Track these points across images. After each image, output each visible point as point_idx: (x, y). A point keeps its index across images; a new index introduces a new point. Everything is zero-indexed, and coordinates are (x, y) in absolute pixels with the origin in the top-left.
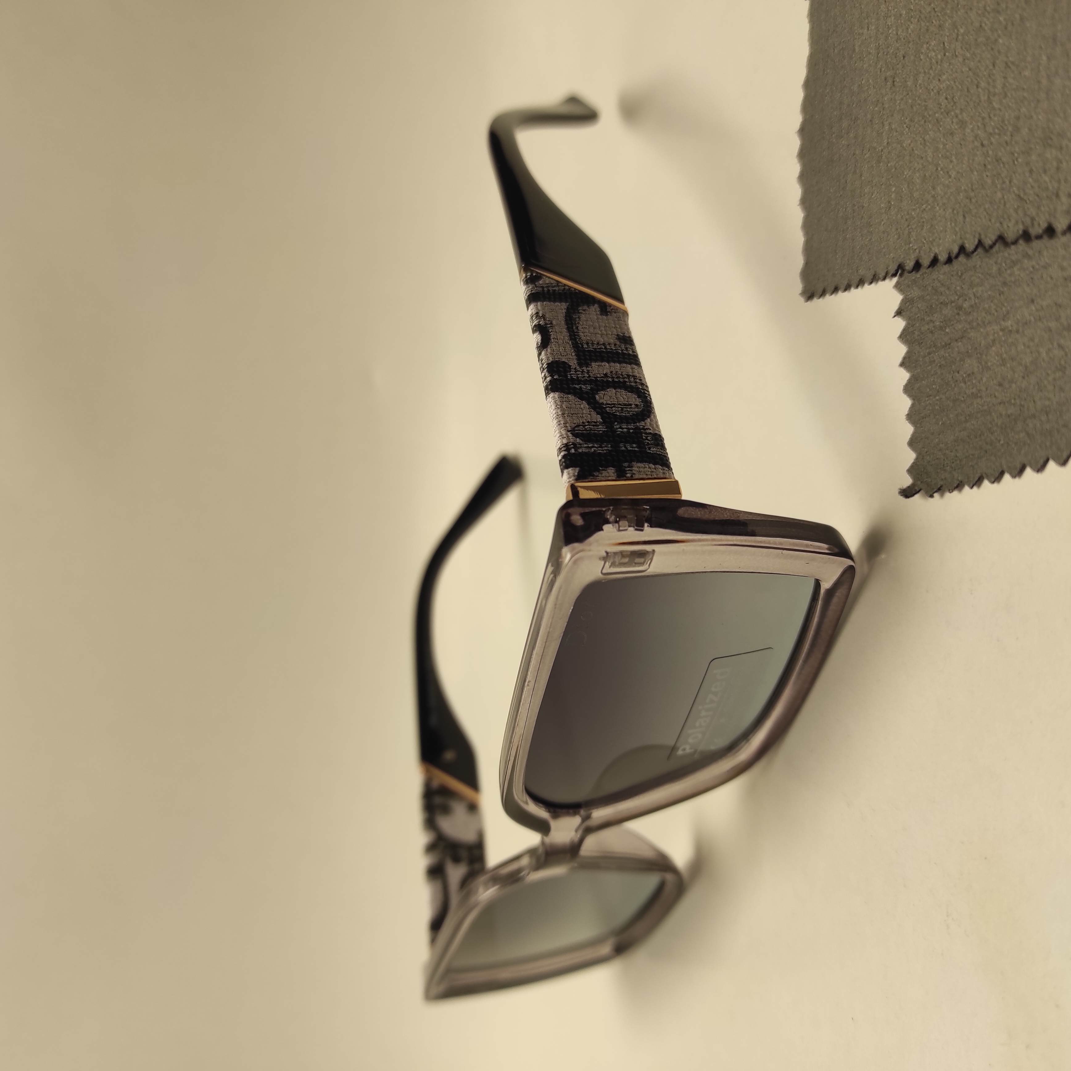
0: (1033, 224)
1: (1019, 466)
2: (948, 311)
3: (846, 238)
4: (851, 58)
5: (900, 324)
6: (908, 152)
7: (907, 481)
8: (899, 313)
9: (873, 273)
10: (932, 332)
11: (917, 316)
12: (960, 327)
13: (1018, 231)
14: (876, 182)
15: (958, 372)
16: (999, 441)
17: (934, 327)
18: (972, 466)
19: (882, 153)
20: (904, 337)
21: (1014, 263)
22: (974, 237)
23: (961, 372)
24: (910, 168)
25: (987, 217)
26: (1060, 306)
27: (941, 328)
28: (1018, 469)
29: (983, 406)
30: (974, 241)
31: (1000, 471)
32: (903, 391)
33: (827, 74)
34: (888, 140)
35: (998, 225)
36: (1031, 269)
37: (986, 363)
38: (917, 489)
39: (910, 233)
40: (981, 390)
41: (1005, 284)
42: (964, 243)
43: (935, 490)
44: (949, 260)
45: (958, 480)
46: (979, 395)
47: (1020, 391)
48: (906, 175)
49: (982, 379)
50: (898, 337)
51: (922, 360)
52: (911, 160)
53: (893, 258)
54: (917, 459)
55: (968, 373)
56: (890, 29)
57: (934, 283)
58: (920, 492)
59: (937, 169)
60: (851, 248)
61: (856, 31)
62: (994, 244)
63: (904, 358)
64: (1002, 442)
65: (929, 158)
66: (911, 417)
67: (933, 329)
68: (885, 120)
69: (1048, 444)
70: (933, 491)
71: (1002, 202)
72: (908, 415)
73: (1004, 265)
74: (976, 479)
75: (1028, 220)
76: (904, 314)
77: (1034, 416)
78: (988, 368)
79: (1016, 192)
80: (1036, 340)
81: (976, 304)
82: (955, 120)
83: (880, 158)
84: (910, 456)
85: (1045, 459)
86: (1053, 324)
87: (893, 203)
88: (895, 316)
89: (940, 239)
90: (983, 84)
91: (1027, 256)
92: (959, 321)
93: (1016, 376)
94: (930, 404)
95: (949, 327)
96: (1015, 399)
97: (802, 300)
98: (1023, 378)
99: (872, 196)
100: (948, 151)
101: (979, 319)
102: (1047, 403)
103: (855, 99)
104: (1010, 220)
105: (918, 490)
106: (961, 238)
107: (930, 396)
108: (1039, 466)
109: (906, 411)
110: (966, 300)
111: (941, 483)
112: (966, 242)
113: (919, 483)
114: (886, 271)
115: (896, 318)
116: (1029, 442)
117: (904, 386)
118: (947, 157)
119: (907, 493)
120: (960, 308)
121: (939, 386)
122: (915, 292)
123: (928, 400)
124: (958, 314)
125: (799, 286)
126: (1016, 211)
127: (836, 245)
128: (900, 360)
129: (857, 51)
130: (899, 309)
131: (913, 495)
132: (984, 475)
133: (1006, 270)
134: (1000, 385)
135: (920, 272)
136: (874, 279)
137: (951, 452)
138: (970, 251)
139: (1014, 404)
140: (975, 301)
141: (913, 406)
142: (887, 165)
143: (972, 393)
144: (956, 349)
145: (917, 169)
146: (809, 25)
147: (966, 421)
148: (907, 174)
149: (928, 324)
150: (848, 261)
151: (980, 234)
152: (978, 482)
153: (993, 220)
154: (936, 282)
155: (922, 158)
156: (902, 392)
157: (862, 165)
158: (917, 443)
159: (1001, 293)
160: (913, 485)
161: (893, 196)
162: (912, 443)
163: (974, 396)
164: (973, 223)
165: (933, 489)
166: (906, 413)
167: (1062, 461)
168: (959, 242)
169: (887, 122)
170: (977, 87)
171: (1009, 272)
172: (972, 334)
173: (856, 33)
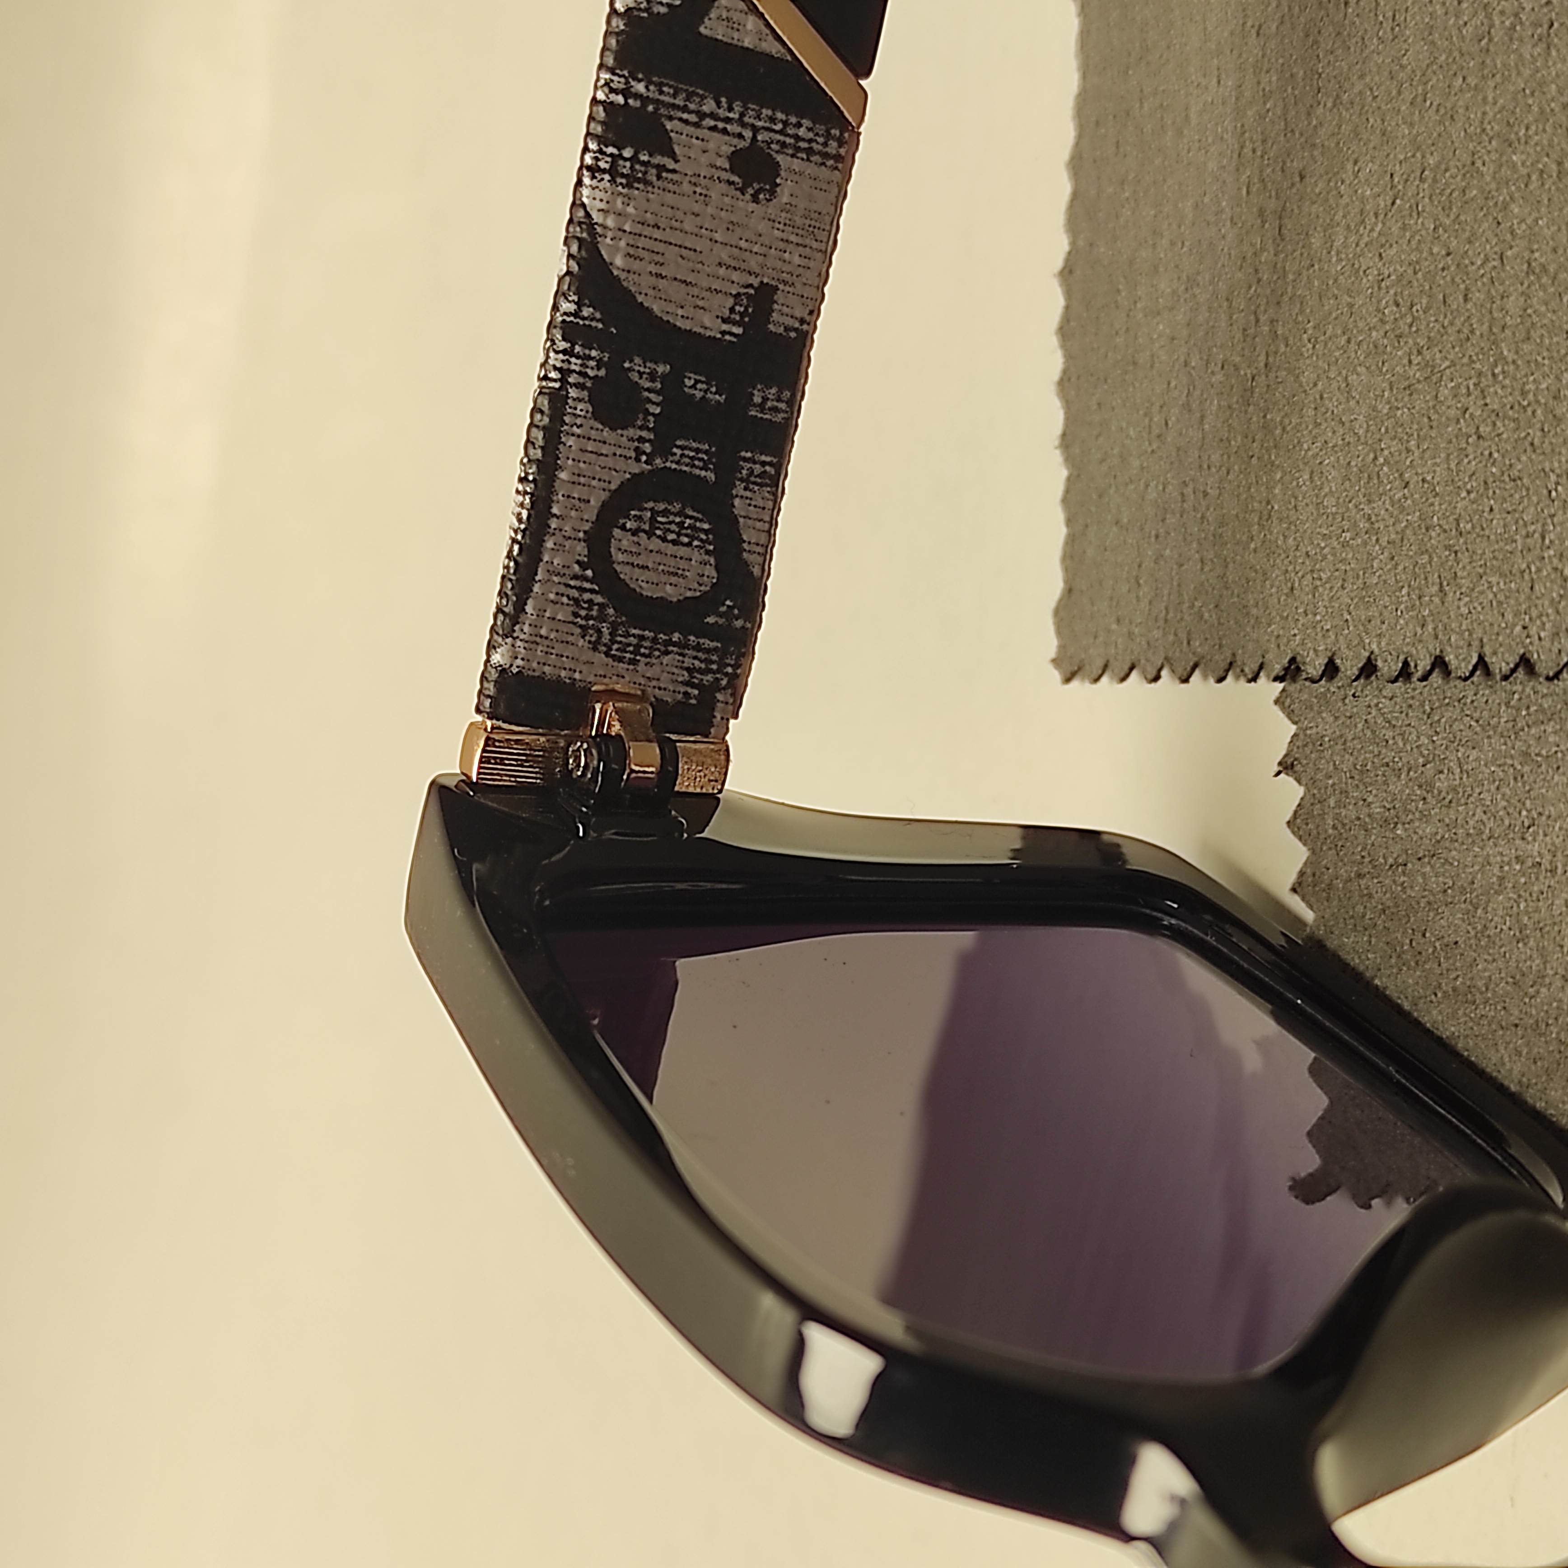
2: (1401, 787)
3: (1162, 556)
4: (1179, 133)
5: (1291, 792)
6: (1311, 399)
7: (1309, 1161)
8: (1287, 766)
9: (1229, 657)
10: (1364, 827)
11: (1330, 782)
12: (1428, 830)
14: (1238, 447)
15: (1424, 935)
17: (1369, 816)
19: (1254, 384)
20: (1301, 824)
22: (1468, 644)
24: (1316, 437)
25: (1495, 606)
27: (1386, 823)
30: (1469, 656)
33: (1125, 156)
34: (1267, 359)
35: (1519, 633)
37: (1485, 927)
42: (1441, 650)
48: (1306, 451)
50: (1287, 823)
51: (1343, 888)
52: (1318, 421)
56: (1268, 101)
57: (1370, 713)
58: (1338, 1192)
60: (1175, 583)
61: (1193, 78)
62: (1513, 671)
63: (1301, 875)
65: (1358, 428)
67: (1367, 820)
68: (1262, 308)
76: (1298, 770)
81: (1463, 785)
82: (1416, 360)
83: (1249, 393)
87: (1276, 507)
88: (1278, 774)
90: (1477, 296)
92: (1425, 817)
95: (1404, 824)
97: (1054, 674)
100: (1399, 424)
101: (1470, 822)
103: (1187, 232)
110: (1441, 772)
112: (1448, 650)
113: (1334, 1168)
114: (1260, 661)
115: (1281, 776)
118: (1398, 438)
120: (1428, 786)
121: (1381, 957)
122: (1325, 727)
124: (1424, 800)
125: (1050, 644)
127: (1140, 566)
128: (1292, 875)
129: (1194, 122)
130: (1287, 756)
135: (1336, 680)
136: (1231, 671)
138: (1459, 673)
140: (1461, 779)
142: (1265, 416)
144: (1420, 880)
145: (1331, 445)
146: (1080, 21)
148: (1309, 449)
149: (1355, 805)
150: (1167, 613)
151: (1481, 645)
154: (1374, 712)
155: (1342, 423)
157: (1205, 396)
159: (1519, 776)
169: (1266, 316)
170: (1466, 299)
172: (1454, 853)
173: (1192, 82)
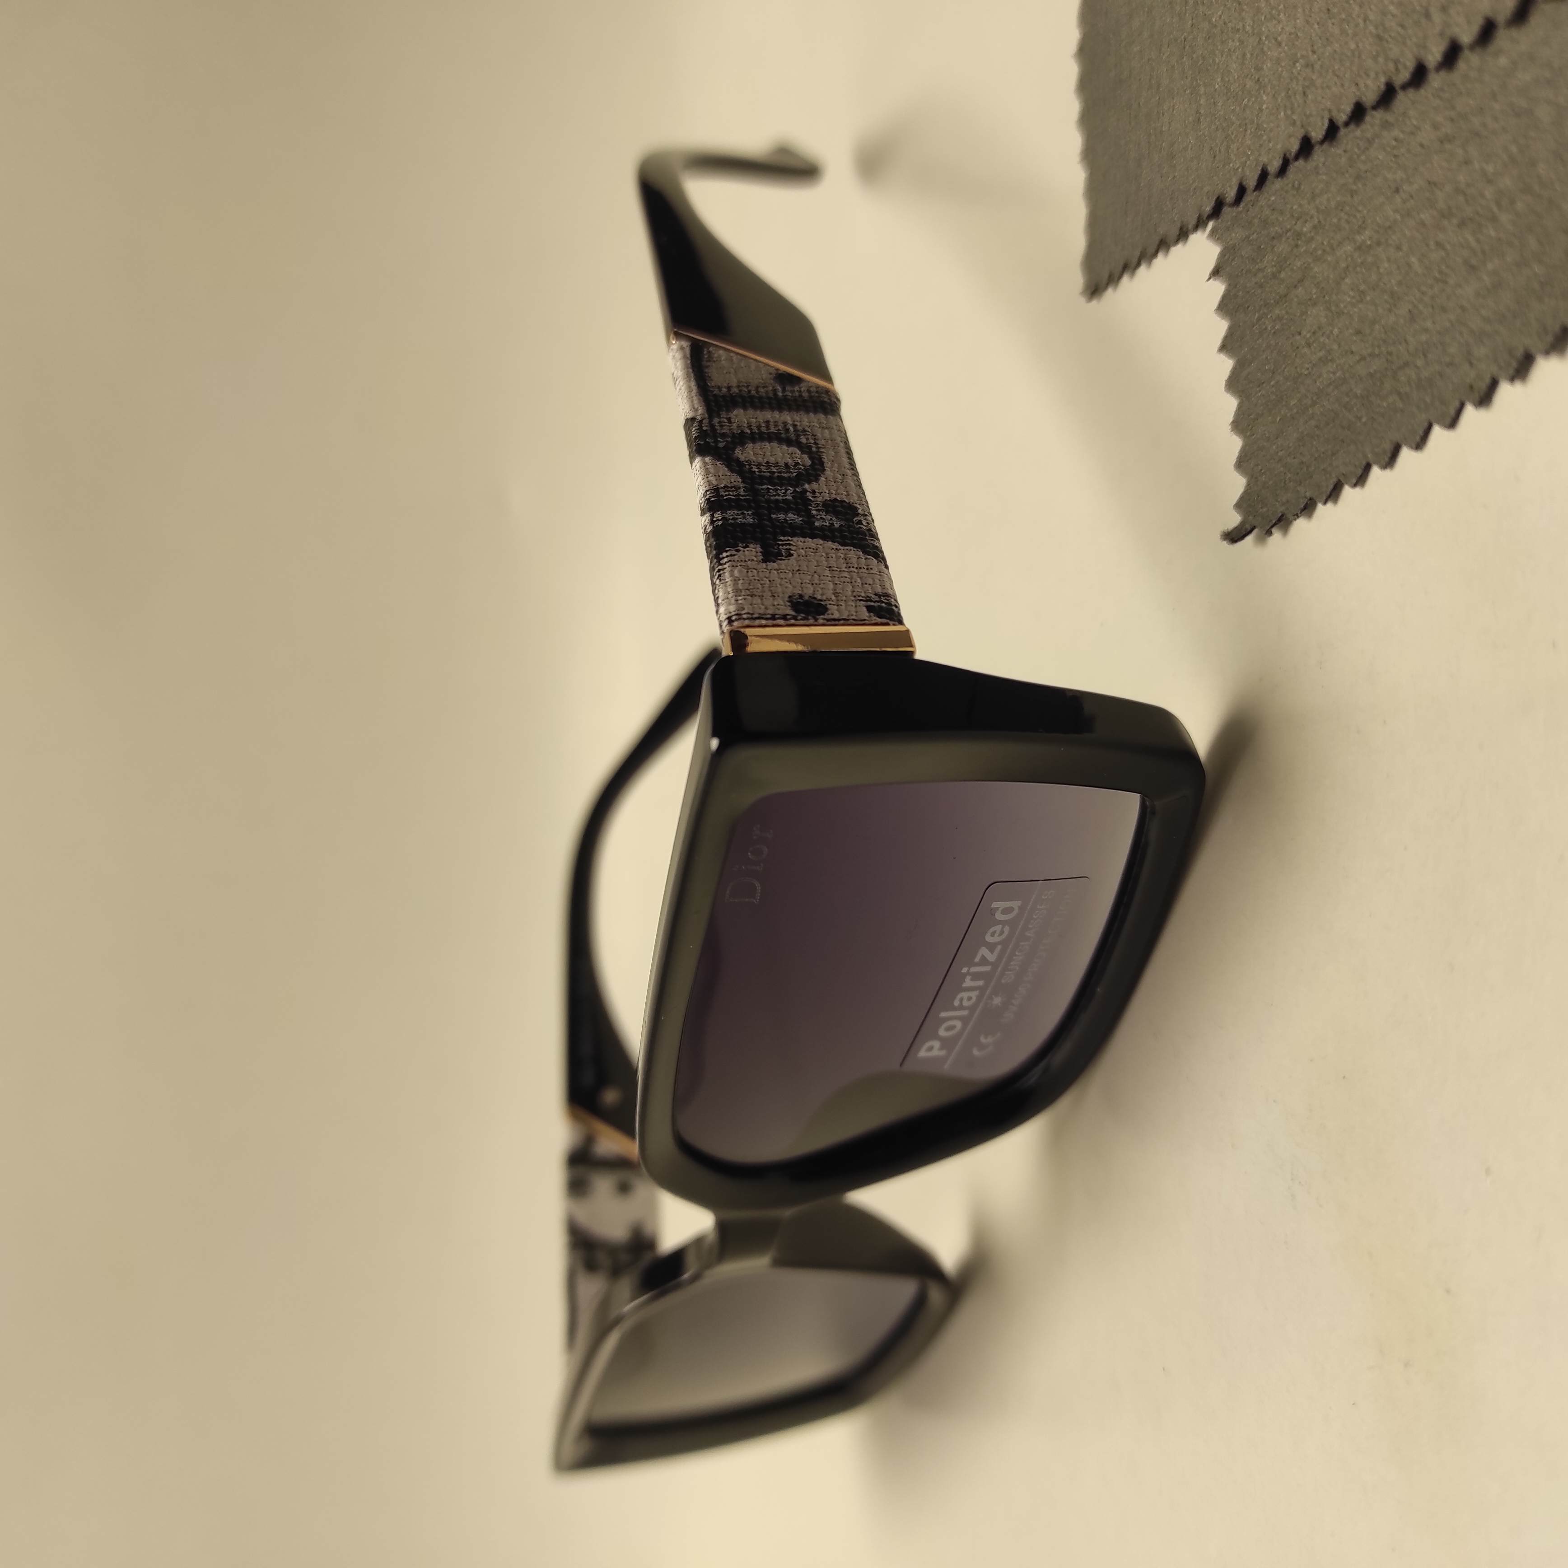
0: (1397, 69)
1: (1388, 447)
2: (1282, 247)
3: (1139, 188)
5: (1218, 288)
6: (1219, 28)
7: (1234, 519)
8: (1216, 273)
9: (1179, 225)
10: (1261, 286)
11: (1240, 271)
12: (1299, 264)
13: (1379, 87)
14: (1179, 88)
15: (1300, 334)
16: (1360, 419)
17: (1264, 277)
18: (1324, 470)
20: (1225, 307)
21: (1370, 142)
22: (1323, 118)
23: (1304, 333)
24: (1223, 51)
25: (1338, 83)
26: (1435, 184)
27: (1274, 276)
28: (1389, 455)
29: (1334, 373)
30: (1323, 124)
31: (1364, 463)
32: (1225, 388)
34: (1192, 22)
35: (1353, 89)
36: (1394, 143)
37: (1337, 306)
38: (1248, 527)
39: (1228, 147)
40: (1331, 350)
41: (1358, 177)
42: (1307, 132)
43: (1274, 522)
44: (1283, 171)
45: (1306, 497)
46: (1329, 358)
47: (1386, 332)
48: (1218, 64)
49: (1332, 332)
50: (1216, 310)
51: (1250, 333)
52: (1224, 39)
53: (1208, 192)
54: (1248, 486)
55: (1312, 331)
57: (1262, 211)
58: (1252, 531)
59: (1260, 39)
60: (1147, 200)
63: (1226, 338)
64: (1364, 420)
65: (1248, 27)
66: (1239, 425)
67: (1263, 280)
69: (1428, 399)
70: (1271, 524)
71: (1356, 53)
72: (1233, 422)
73: (1356, 150)
74: (1331, 487)
75: (1391, 66)
76: (1221, 273)
77: (1406, 364)
78: (1340, 314)
79: (1374, 31)
80: (1405, 248)
81: (1319, 222)
84: (1238, 484)
85: (1426, 424)
86: (1425, 216)
87: (1202, 112)
88: (1209, 279)
89: (1270, 141)
91: (1386, 125)
92: (1298, 257)
93: (1380, 310)
94: (1263, 395)
95: (1284, 269)
96: (1379, 347)
97: (1082, 300)
98: (1390, 310)
99: (1173, 112)
100: (1272, 8)
101: (1325, 243)
102: (1424, 337)
104: (1368, 75)
105: (1249, 529)
106: (1302, 126)
107: (1263, 383)
108: (1418, 438)
109: (1230, 418)
110: (1306, 222)
111: (1281, 509)
112: (1310, 129)
113: (1251, 518)
114: (1198, 217)
115: (1211, 280)
116: (1401, 405)
117: (1226, 381)
118: (1273, 17)
119: (1234, 536)
120: (1299, 235)
121: (1274, 364)
122: (1238, 234)
123: (1260, 391)
124: (1297, 246)
125: (1080, 283)
126: (1375, 58)
128: (1218, 342)
130: (1216, 267)
131: (1242, 538)
132: (1341, 479)
133: (1359, 156)
134: (1358, 332)
135: (1244, 200)
136: (1183, 235)
137: (1294, 458)
138: (1319, 140)
139: (1378, 355)
140: (1318, 218)
141: (1240, 407)
142: (1192, 58)
143: (1320, 359)
144: (1296, 300)
145: (1232, 50)
147: (1314, 404)
148: (1220, 61)
149: (1255, 275)
151: (1330, 111)
152: (1334, 494)
153: (1346, 85)
154: (1265, 210)
155: (1238, 30)
156: (1223, 389)
157: (1159, 71)
158: (1248, 461)
159: (1353, 193)
160: (1242, 523)
161: (1202, 101)
162: (1241, 464)
163: (1324, 361)
164: (1319, 98)
165: (1271, 521)
166: (1231, 420)
167: (1448, 420)
168: (1300, 134)
171: (1363, 158)
172: (1316, 269)
